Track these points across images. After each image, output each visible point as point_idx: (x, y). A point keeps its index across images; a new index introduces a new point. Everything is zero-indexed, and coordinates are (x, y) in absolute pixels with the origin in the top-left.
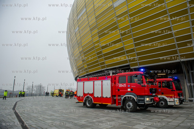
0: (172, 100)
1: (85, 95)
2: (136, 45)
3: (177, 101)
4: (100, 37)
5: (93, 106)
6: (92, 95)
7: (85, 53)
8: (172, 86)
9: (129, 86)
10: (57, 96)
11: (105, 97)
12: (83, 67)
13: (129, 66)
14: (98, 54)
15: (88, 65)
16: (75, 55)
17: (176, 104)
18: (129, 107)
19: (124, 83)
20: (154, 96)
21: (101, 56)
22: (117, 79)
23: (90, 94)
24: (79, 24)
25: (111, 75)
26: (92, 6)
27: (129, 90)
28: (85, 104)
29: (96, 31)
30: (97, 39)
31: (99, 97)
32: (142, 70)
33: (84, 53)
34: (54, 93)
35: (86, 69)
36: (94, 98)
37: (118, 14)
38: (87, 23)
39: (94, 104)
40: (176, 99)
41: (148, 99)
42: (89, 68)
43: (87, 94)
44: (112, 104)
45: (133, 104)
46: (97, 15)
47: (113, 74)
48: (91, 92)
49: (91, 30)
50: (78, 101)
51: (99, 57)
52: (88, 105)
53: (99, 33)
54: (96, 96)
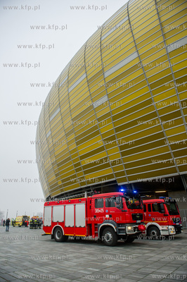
0: (165, 228)
1: (53, 223)
2: (123, 154)
3: (172, 230)
4: (77, 144)
5: (64, 239)
6: (63, 224)
7: (60, 164)
8: (164, 209)
9: (107, 211)
10: (20, 226)
11: (78, 226)
12: (57, 184)
13: (115, 181)
14: (75, 166)
15: (63, 181)
16: (46, 167)
17: (171, 233)
18: (108, 239)
19: (102, 207)
20: (139, 224)
21: (80, 169)
22: (93, 201)
23: (60, 223)
24: (52, 127)
25: (86, 197)
26: (68, 105)
27: (107, 216)
28: (53, 237)
29: (73, 136)
30: (74, 146)
31: (72, 226)
32: (122, 190)
33: (58, 165)
34: (15, 222)
35: (61, 186)
36: (65, 228)
37: (99, 115)
38: (61, 126)
39: (65, 236)
40: (170, 227)
41: (129, 228)
42: (65, 185)
43: (56, 223)
44: (87, 236)
45: (113, 235)
46: (74, 116)
47: (88, 195)
48: (61, 221)
49: (67, 135)
50: (44, 233)
51: (77, 170)
52: (57, 238)
53: (76, 139)
54: (67, 225)
